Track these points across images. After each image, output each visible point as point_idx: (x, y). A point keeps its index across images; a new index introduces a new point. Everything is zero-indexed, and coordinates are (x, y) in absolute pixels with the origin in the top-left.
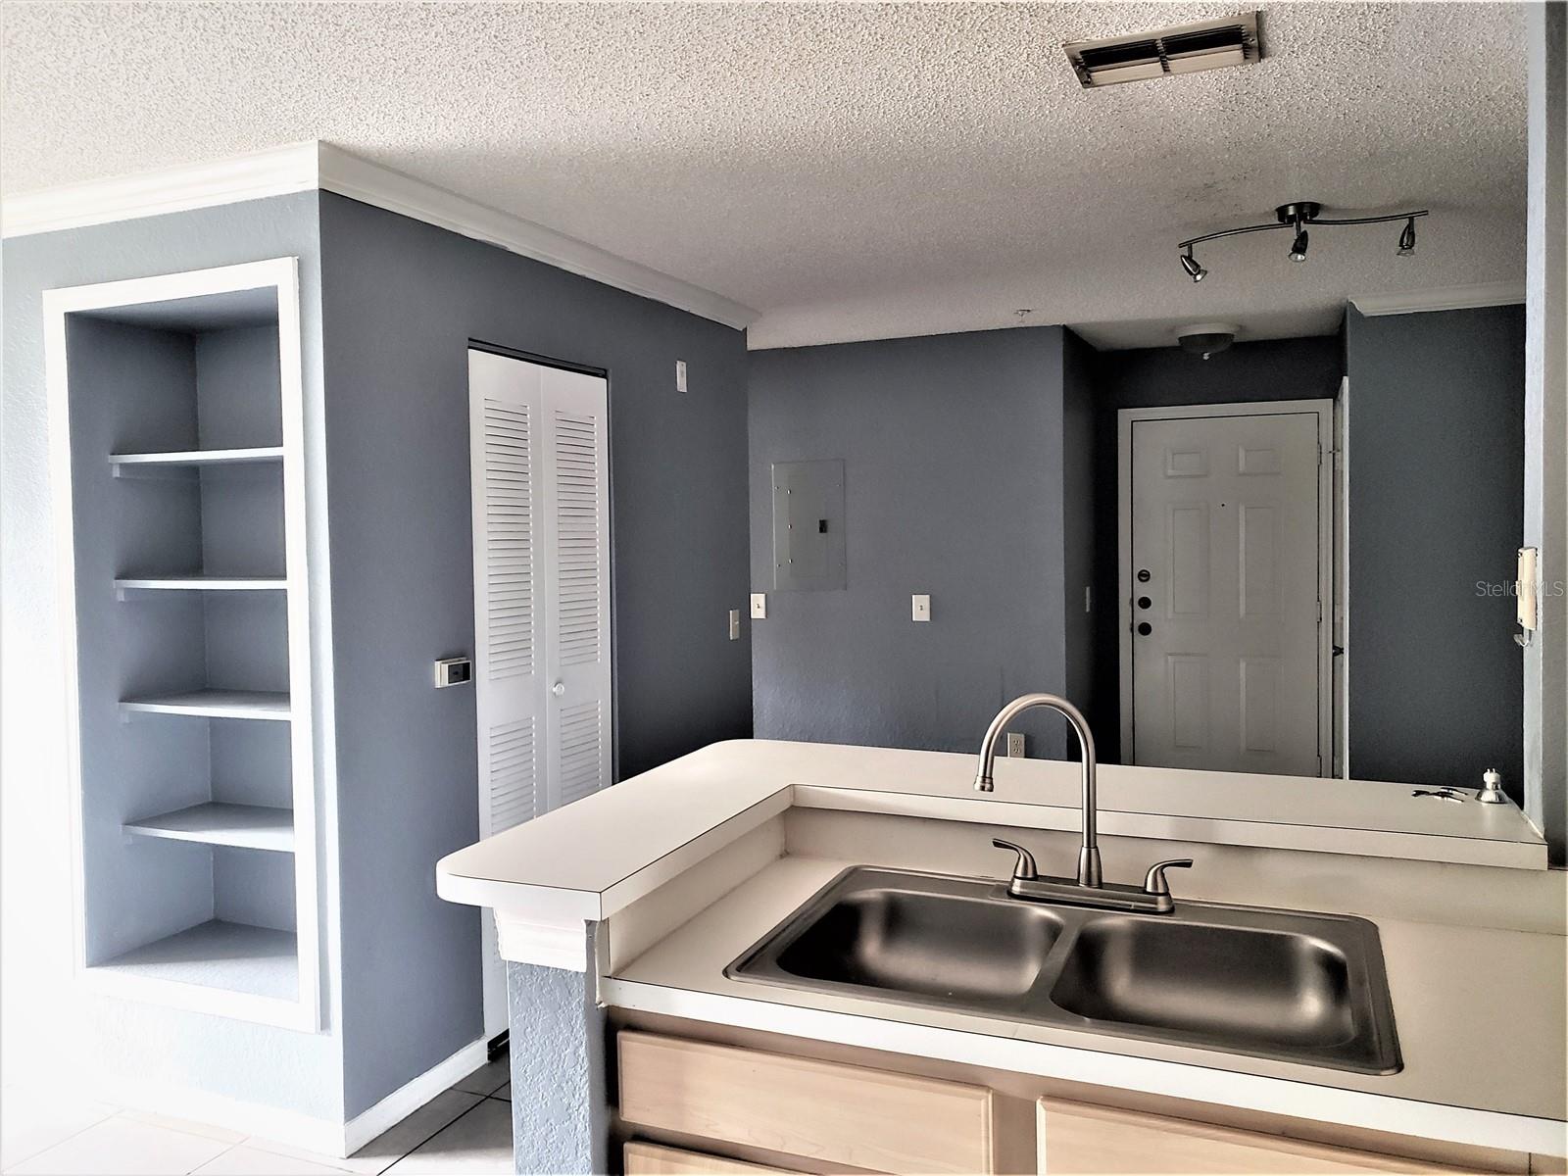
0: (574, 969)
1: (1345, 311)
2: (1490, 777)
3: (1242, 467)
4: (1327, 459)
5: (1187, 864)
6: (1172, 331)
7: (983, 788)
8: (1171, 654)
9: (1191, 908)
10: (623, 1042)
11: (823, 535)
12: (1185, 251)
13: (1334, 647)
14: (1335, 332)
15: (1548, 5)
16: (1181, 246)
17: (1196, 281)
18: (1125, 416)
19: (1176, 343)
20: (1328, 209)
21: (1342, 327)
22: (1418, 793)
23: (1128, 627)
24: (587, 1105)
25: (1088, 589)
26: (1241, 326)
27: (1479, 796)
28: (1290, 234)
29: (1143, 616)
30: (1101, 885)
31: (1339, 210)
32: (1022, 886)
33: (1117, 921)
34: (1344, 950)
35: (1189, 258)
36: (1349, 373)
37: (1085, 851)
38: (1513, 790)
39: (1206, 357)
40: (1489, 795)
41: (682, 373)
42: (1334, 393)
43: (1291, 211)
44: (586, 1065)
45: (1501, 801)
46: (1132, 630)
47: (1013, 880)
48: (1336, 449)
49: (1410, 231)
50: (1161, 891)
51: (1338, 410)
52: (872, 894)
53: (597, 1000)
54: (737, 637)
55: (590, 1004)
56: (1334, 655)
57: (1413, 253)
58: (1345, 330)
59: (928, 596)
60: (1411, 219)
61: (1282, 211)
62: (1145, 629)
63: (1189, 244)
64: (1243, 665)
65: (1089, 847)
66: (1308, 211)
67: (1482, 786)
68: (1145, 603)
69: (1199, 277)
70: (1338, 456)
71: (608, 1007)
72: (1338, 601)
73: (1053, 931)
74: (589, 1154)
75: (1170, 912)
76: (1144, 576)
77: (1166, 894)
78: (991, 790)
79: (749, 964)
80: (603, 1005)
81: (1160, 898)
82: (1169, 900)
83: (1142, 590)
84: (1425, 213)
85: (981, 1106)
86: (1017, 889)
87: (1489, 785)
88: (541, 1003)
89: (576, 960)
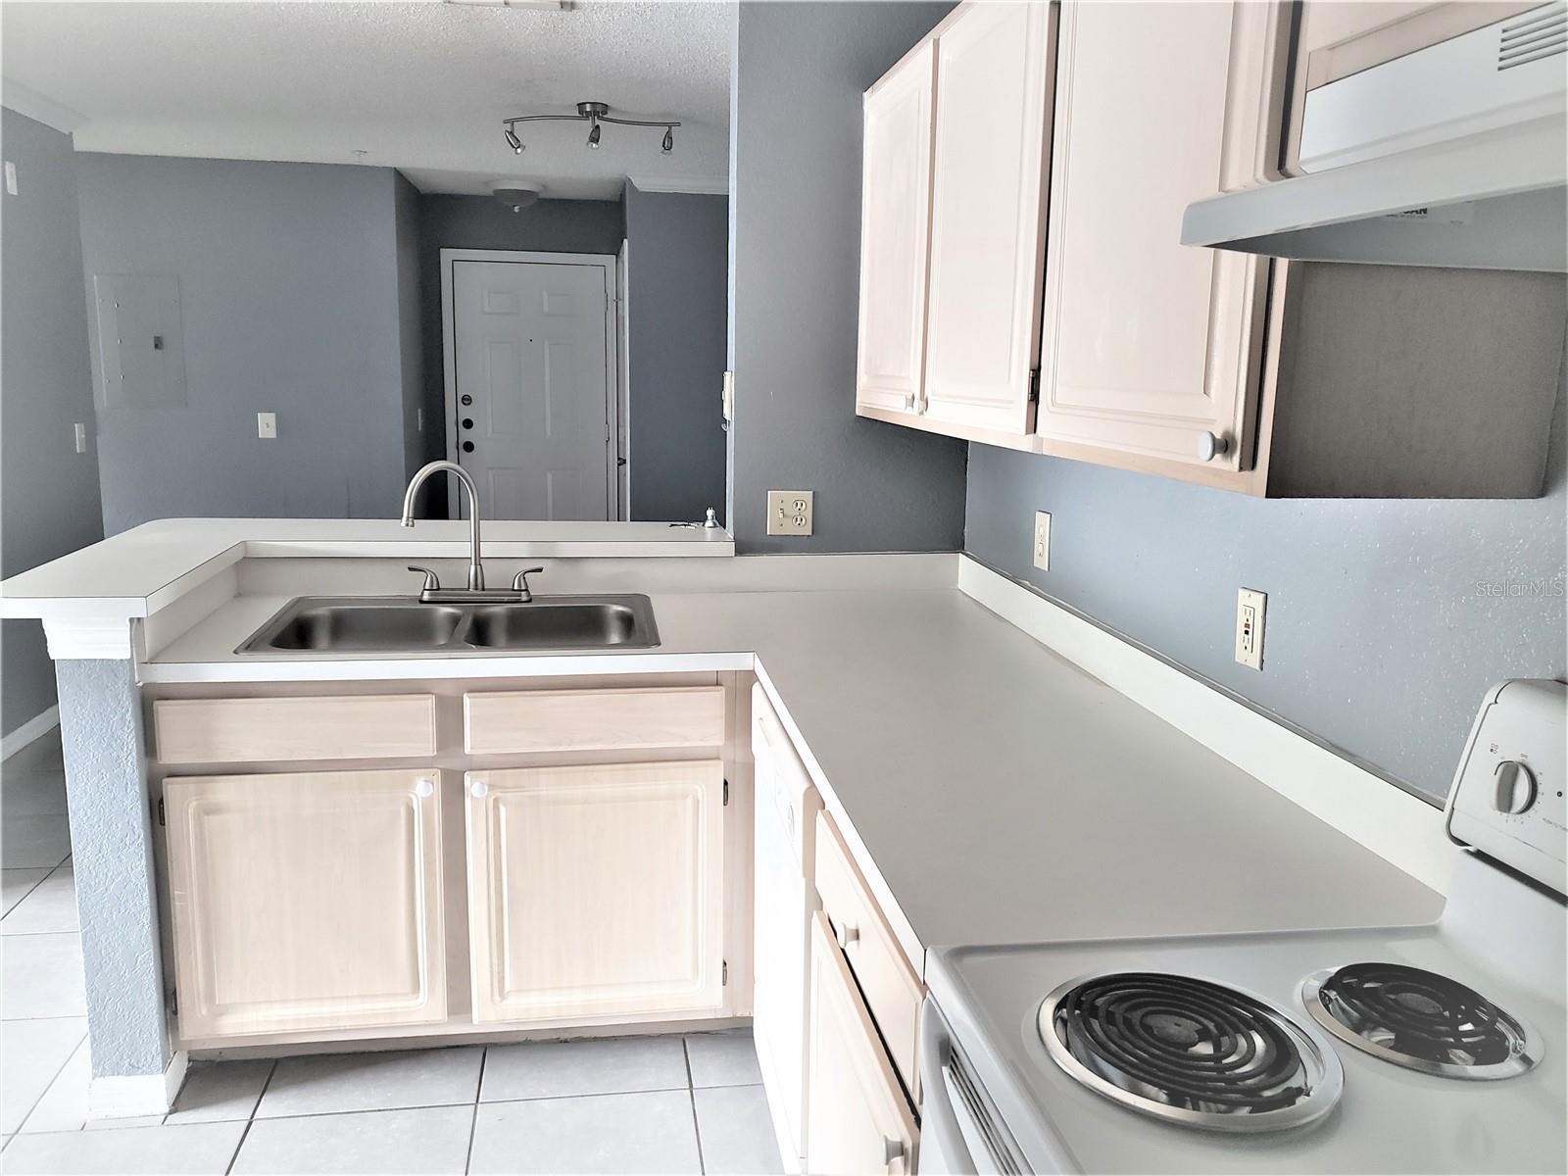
0: (118, 657)
1: (625, 184)
2: (710, 513)
3: (546, 309)
4: (612, 306)
5: (540, 570)
6: (487, 184)
7: (407, 525)
8: (491, 469)
9: (541, 598)
10: (159, 708)
11: (158, 351)
12: (508, 127)
13: (619, 459)
14: (617, 199)
15: (741, 4)
16: (505, 122)
17: (517, 153)
18: (447, 255)
19: (491, 193)
20: (614, 110)
21: (622, 196)
22: (673, 525)
23: (455, 445)
24: (134, 754)
25: (420, 410)
26: (544, 186)
27: (704, 525)
28: (587, 126)
29: (467, 435)
30: (483, 589)
31: (624, 112)
32: (431, 595)
33: (498, 609)
34: (630, 607)
35: (511, 133)
36: (628, 236)
37: (473, 567)
38: (721, 520)
39: (516, 209)
40: (709, 523)
41: (11, 174)
42: (616, 252)
43: (588, 108)
44: (132, 725)
45: (715, 526)
46: (458, 448)
47: (423, 593)
48: (618, 298)
49: (669, 136)
50: (523, 588)
51: (620, 264)
52: (322, 611)
53: (136, 681)
54: (84, 450)
55: (133, 684)
56: (619, 465)
57: (671, 154)
58: (625, 196)
59: (273, 415)
60: (670, 127)
61: (581, 105)
62: (469, 447)
63: (512, 122)
64: (550, 476)
65: (476, 564)
66: (599, 111)
67: (706, 518)
68: (468, 424)
69: (519, 150)
70: (620, 305)
71: (144, 685)
72: (621, 423)
73: (455, 620)
74: (137, 788)
75: (529, 601)
76: (467, 400)
77: (526, 590)
78: (413, 526)
79: (252, 646)
80: (141, 684)
81: (523, 593)
82: (529, 594)
83: (466, 413)
84: (679, 124)
85: (429, 702)
86: (426, 597)
87: (710, 518)
88: (89, 686)
89: (121, 650)
